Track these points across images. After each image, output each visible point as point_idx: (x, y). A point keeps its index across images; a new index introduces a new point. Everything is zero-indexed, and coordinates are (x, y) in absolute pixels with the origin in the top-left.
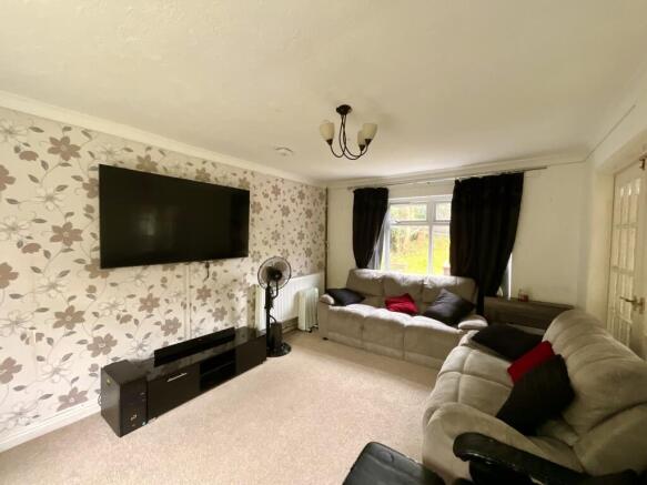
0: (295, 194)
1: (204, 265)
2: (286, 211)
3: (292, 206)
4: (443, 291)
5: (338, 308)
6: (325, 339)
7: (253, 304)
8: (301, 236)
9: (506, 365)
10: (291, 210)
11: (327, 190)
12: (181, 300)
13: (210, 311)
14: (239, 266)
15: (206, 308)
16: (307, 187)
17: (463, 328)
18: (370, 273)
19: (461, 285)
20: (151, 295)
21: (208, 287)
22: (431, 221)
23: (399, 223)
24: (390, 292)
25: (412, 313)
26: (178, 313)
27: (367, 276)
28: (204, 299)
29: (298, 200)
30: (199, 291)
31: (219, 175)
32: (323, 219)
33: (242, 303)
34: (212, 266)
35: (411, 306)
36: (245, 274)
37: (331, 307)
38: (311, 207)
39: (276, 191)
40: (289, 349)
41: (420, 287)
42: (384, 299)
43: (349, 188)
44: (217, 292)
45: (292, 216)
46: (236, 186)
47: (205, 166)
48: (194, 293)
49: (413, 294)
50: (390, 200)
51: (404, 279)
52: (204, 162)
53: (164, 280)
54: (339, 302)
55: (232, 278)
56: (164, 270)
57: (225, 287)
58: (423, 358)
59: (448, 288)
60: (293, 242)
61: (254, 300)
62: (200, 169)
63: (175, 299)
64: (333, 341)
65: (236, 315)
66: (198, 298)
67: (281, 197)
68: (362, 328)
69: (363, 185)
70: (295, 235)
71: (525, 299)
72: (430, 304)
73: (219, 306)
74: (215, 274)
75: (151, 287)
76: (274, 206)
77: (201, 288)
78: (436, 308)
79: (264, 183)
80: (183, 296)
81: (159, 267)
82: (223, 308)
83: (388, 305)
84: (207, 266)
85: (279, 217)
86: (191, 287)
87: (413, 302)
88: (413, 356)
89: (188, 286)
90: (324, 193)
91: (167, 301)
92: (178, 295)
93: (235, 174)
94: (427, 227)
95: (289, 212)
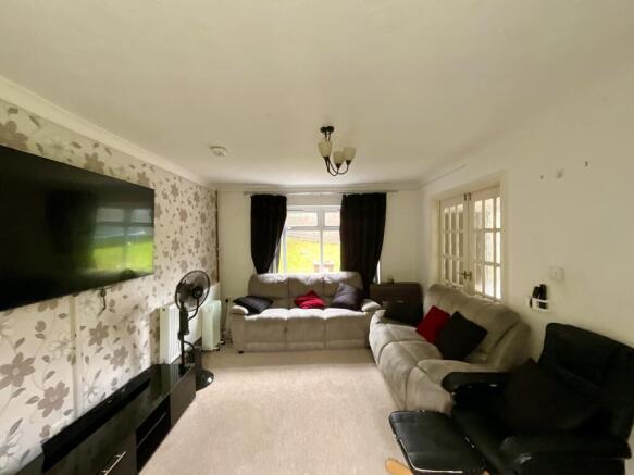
0: (191, 194)
1: (97, 292)
2: (183, 216)
3: (189, 209)
4: (341, 284)
5: (254, 317)
6: (241, 352)
7: (156, 334)
8: (197, 243)
9: (414, 329)
10: (188, 214)
11: (216, 193)
12: (67, 351)
13: (107, 357)
14: (140, 288)
15: (103, 353)
16: (201, 187)
17: (368, 310)
18: (273, 276)
19: (353, 278)
20: (20, 356)
21: (104, 324)
22: (322, 227)
23: (293, 228)
24: (296, 292)
25: (321, 307)
26: (64, 374)
27: (271, 280)
28: (99, 343)
29: (194, 203)
30: (92, 332)
31: (115, 166)
32: (214, 223)
33: (144, 336)
34: (108, 291)
35: (319, 301)
36: (147, 297)
37: (246, 318)
38: (204, 211)
39: (175, 191)
40: (212, 375)
41: (321, 283)
42: (292, 300)
43: (245, 193)
44: (115, 327)
45: (190, 220)
46: (135, 182)
47: (97, 150)
48: (85, 336)
49: (317, 291)
50: (288, 207)
51: (307, 279)
52: (96, 145)
53: (41, 326)
54: (254, 311)
55: (134, 305)
56: (40, 310)
57: (126, 318)
58: (340, 343)
59: (345, 281)
60: (190, 251)
61: (158, 329)
62: (91, 153)
63: (58, 353)
64: (252, 351)
65: (138, 353)
66: (91, 343)
67: (179, 198)
68: (286, 330)
69: (261, 191)
70: (192, 243)
71: (392, 283)
72: (333, 296)
73: (118, 346)
74: (113, 303)
75: (21, 342)
76: (173, 209)
77: (94, 326)
78: (340, 299)
79: (163, 180)
80: (70, 345)
81: (33, 309)
82: (123, 348)
83: (298, 304)
84: (103, 294)
85: (177, 222)
86: (82, 328)
87: (318, 297)
88: (333, 343)
89: (78, 328)
90: (214, 195)
91: (46, 359)
92: (64, 344)
93: (133, 167)
94: (318, 232)
95: (186, 217)
